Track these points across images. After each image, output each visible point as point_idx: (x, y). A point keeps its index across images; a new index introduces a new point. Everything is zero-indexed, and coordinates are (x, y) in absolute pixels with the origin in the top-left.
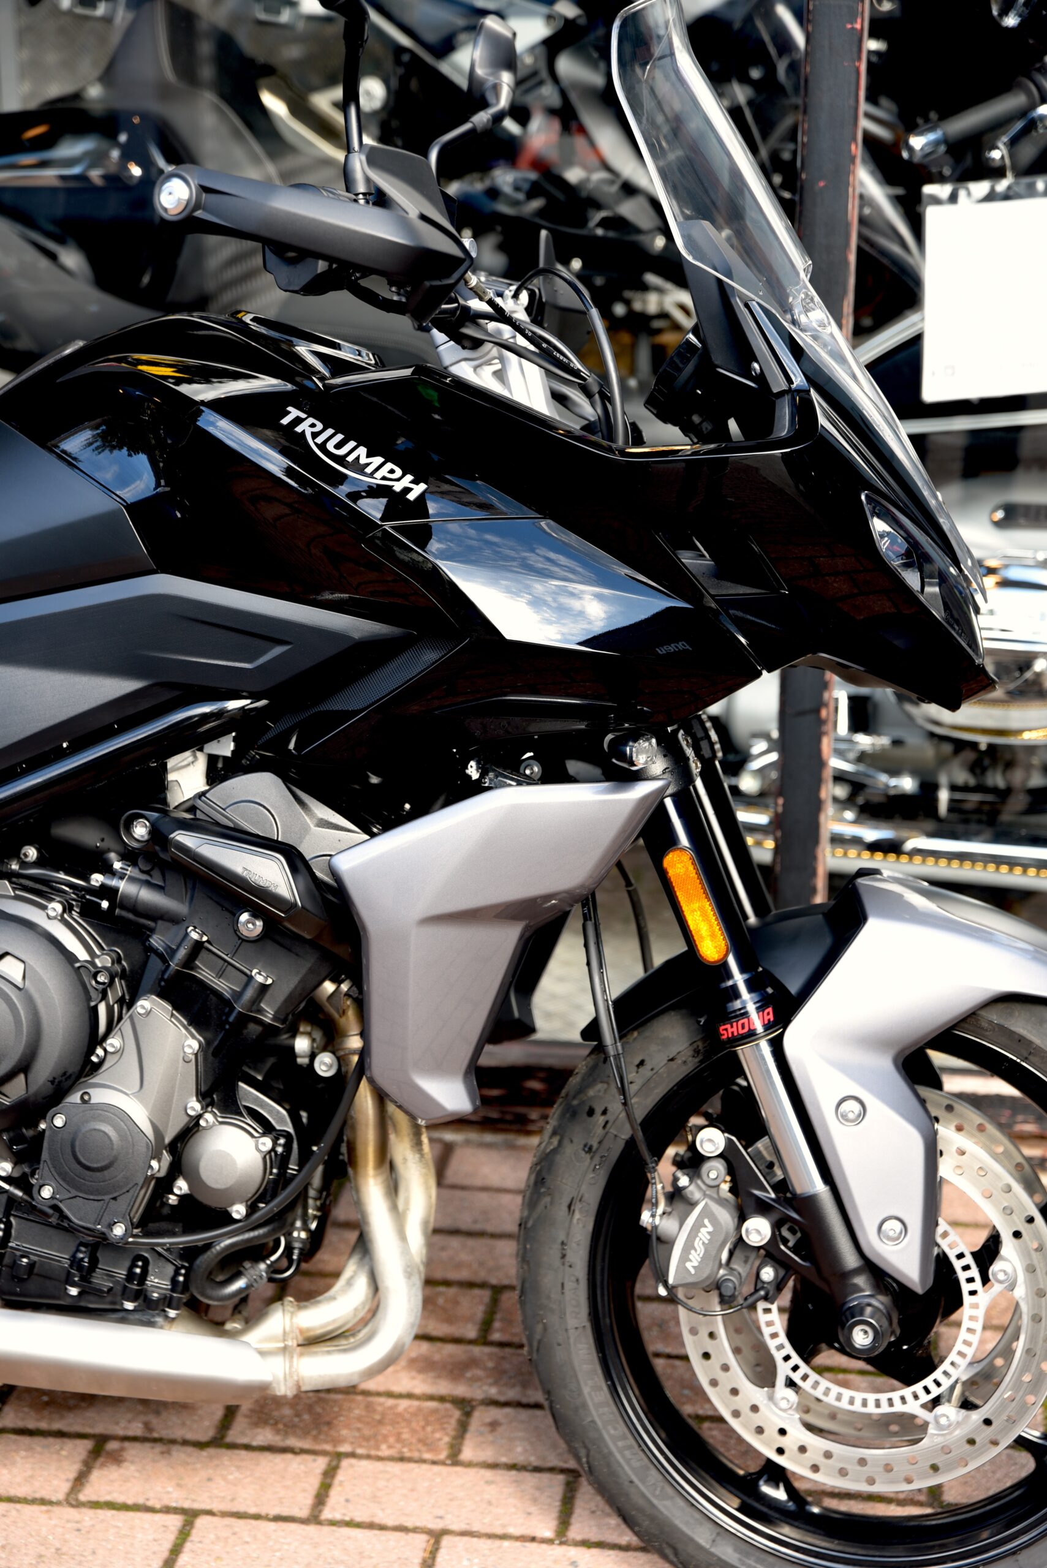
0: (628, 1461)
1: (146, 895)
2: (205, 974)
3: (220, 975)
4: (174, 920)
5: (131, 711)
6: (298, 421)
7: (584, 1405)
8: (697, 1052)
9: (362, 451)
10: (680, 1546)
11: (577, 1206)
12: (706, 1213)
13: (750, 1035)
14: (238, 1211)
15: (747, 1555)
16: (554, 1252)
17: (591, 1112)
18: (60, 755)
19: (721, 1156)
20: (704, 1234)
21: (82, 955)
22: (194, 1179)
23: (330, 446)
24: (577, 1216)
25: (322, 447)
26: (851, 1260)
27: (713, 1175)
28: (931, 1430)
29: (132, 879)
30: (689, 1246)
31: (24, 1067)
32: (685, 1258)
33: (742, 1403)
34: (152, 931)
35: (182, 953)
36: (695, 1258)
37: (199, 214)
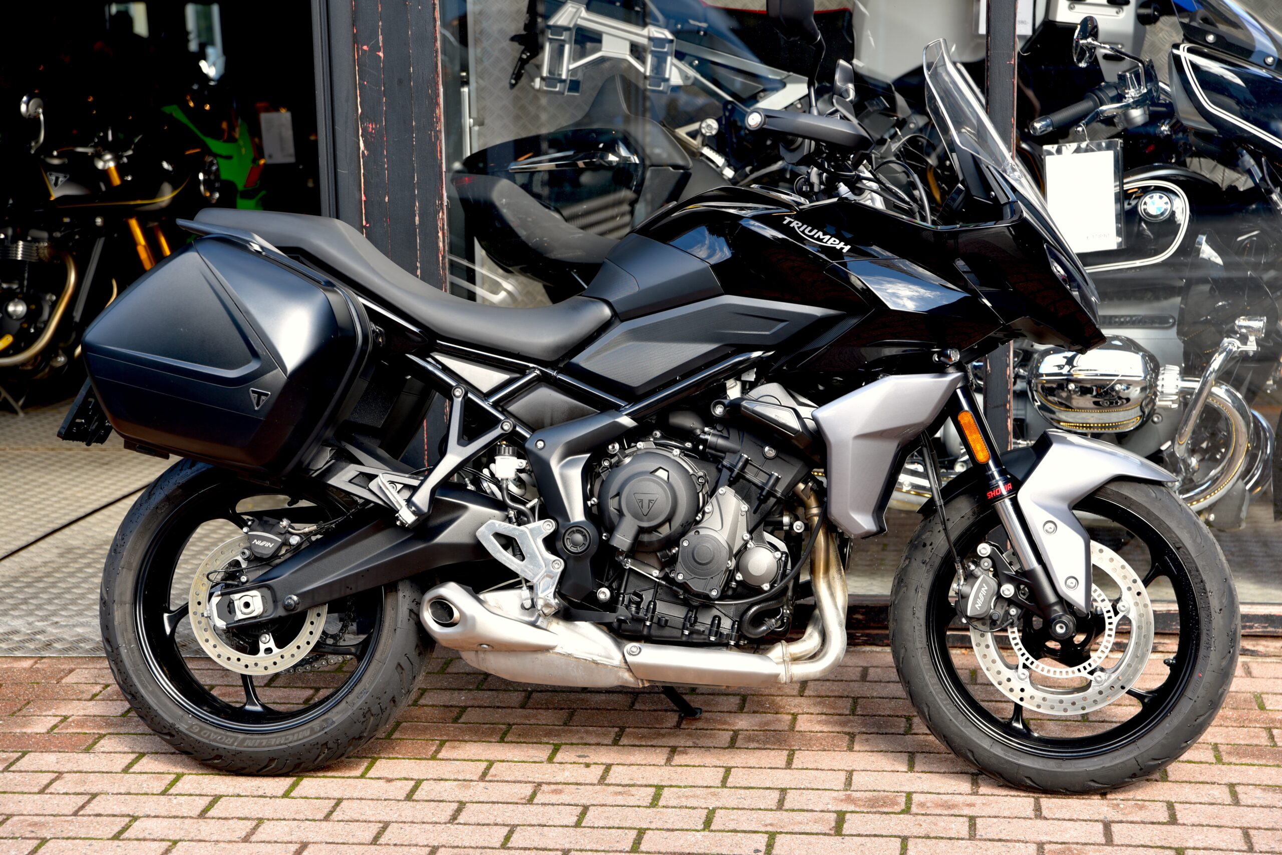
0: (948, 710)
1: (721, 442)
2: (750, 475)
3: (756, 475)
4: (734, 452)
5: (712, 359)
6: (790, 222)
7: (927, 685)
8: (974, 513)
9: (820, 234)
10: (975, 750)
11: (920, 590)
12: (984, 581)
13: (1001, 497)
14: (766, 587)
15: (1008, 752)
16: (910, 612)
17: (925, 545)
18: (674, 382)
19: (989, 557)
20: (984, 590)
21: (691, 472)
22: (746, 572)
23: (806, 232)
24: (920, 594)
25: (803, 232)
26: (1052, 598)
27: (986, 564)
28: (1093, 684)
29: (714, 435)
30: (977, 597)
31: (669, 520)
32: (975, 602)
33: (1004, 679)
34: (723, 458)
35: (740, 464)
36: (979, 603)
37: (765, 126)
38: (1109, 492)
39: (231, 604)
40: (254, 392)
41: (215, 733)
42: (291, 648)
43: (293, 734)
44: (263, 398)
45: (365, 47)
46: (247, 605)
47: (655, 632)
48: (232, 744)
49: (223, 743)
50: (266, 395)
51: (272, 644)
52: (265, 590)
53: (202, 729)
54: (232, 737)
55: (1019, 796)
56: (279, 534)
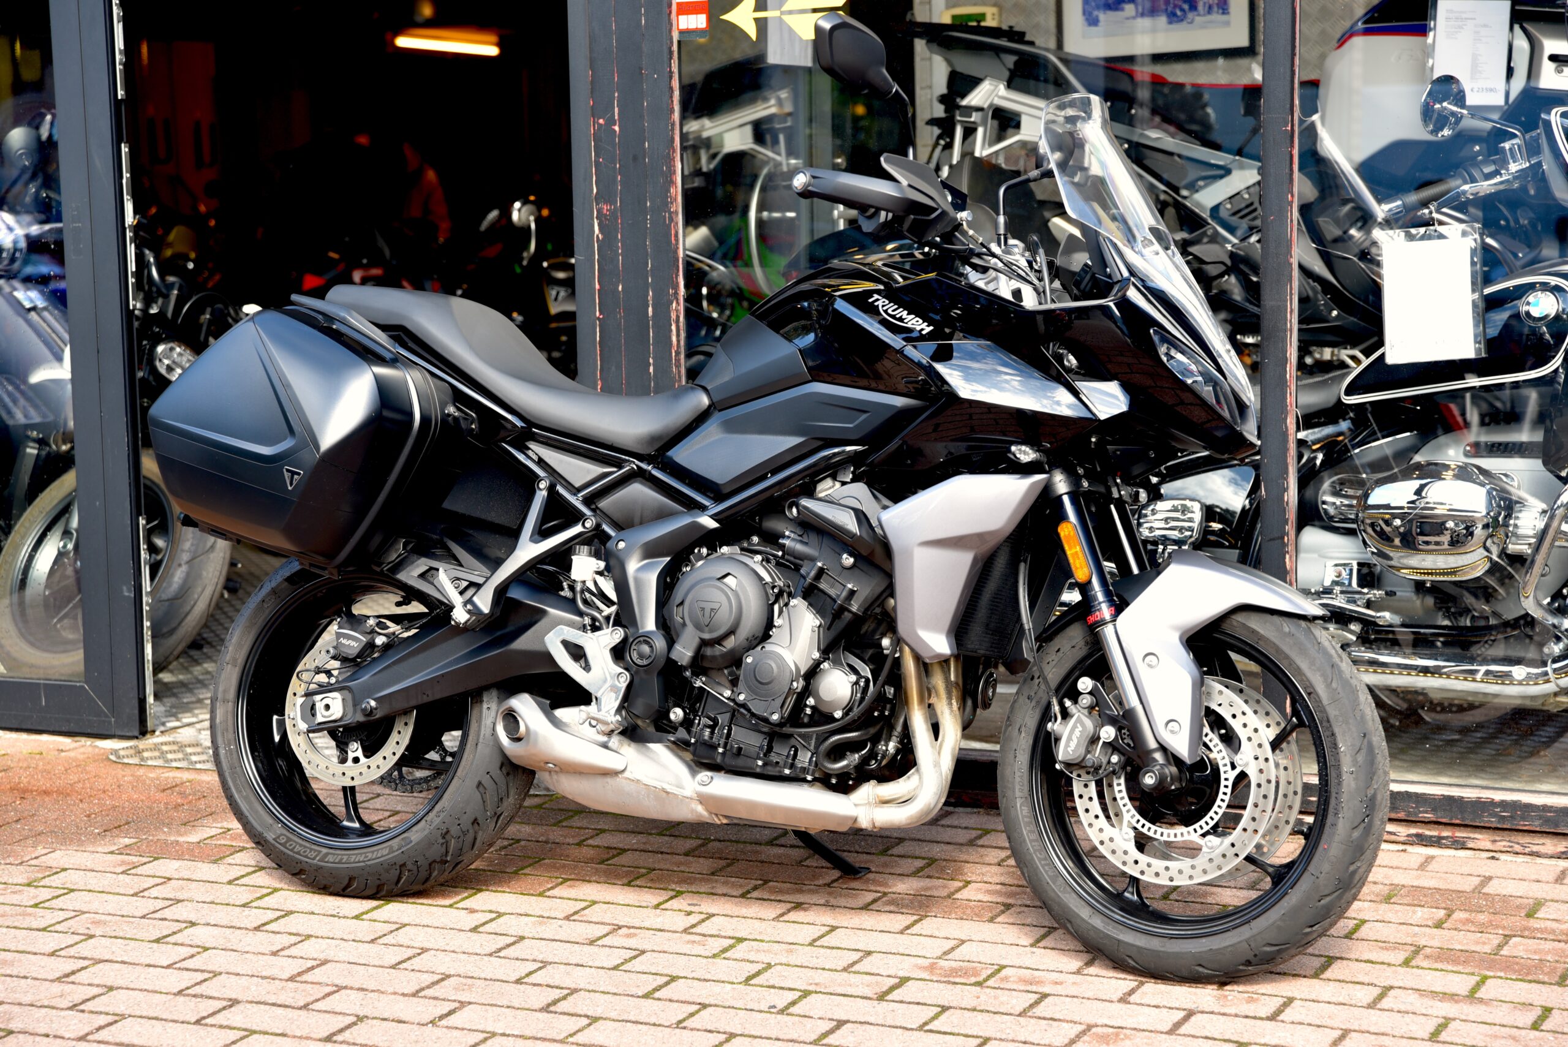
0: (1046, 872)
1: (799, 547)
2: (823, 585)
3: (832, 586)
4: (813, 560)
5: (798, 454)
6: (877, 300)
7: (1024, 840)
8: (1087, 643)
9: (906, 312)
10: (1073, 920)
11: (1023, 729)
12: (1079, 720)
13: (1103, 623)
14: (838, 714)
15: (1108, 925)
16: (1011, 756)
17: (1032, 678)
18: (763, 478)
19: (1090, 693)
20: (1077, 733)
21: (768, 579)
22: (817, 698)
23: (890, 311)
24: (1023, 734)
25: (886, 311)
26: (1152, 744)
27: (1085, 701)
28: (1204, 849)
29: (793, 540)
30: (1069, 739)
31: (731, 632)
32: (1067, 745)
33: (1105, 837)
34: (800, 565)
35: (813, 573)
36: (1073, 745)
37: (810, 188)
38: (1235, 623)
39: (313, 707)
40: (288, 470)
41: (301, 845)
42: (377, 758)
43: (373, 852)
44: (296, 477)
45: (601, 121)
46: (327, 707)
47: (730, 761)
48: (314, 859)
49: (306, 857)
50: (299, 474)
51: (359, 753)
52: (346, 692)
53: (289, 839)
54: (315, 851)
55: (1125, 979)
56: (364, 633)
